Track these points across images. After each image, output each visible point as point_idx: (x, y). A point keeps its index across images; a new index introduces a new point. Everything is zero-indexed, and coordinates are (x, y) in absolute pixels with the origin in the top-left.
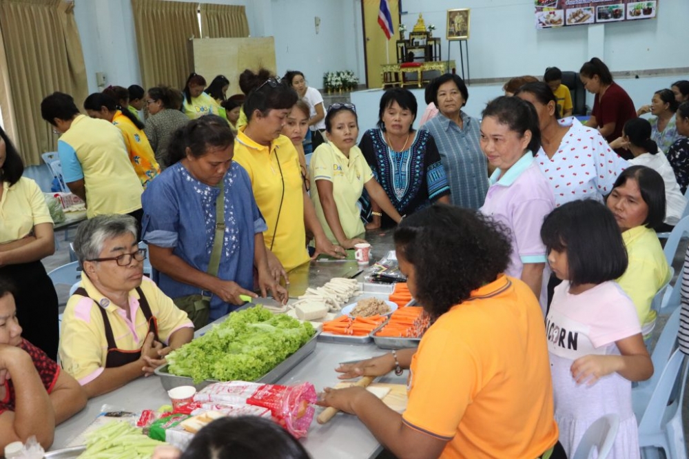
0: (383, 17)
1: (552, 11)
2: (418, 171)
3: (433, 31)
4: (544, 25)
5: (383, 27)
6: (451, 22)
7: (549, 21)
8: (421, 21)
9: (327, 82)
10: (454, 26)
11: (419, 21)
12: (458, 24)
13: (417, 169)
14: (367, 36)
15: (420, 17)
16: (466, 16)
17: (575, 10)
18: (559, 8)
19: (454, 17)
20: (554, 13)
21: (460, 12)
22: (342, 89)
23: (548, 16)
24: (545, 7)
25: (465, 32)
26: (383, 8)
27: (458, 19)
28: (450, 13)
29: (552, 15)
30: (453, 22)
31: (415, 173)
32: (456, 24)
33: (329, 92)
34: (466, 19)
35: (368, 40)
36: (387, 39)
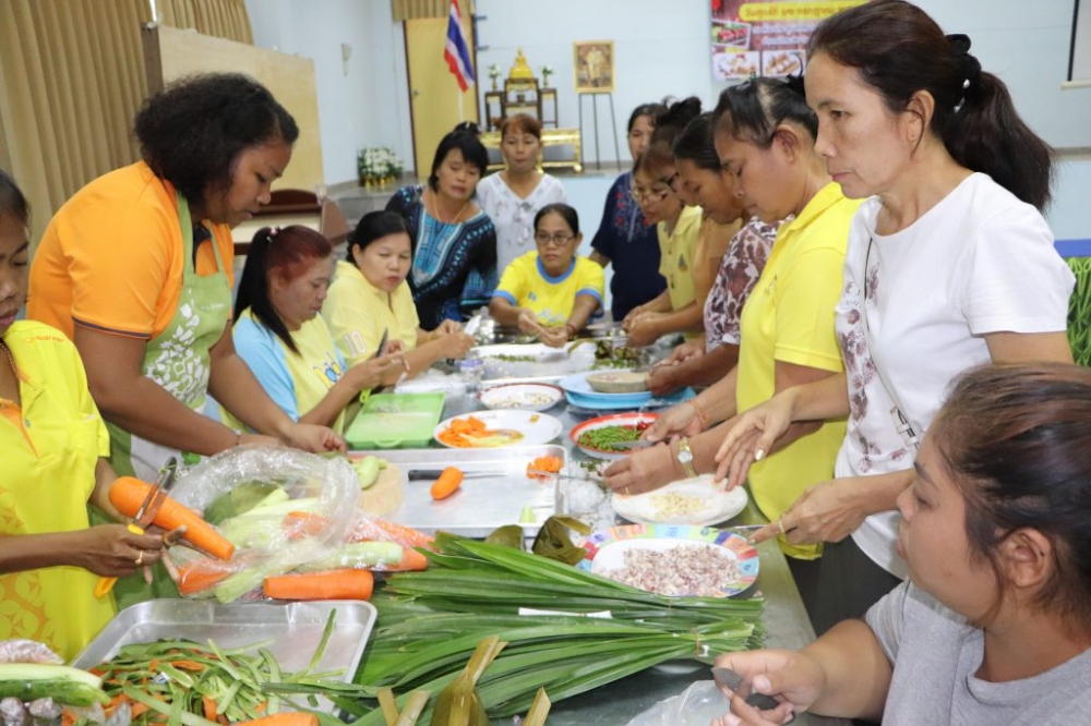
0: (454, 51)
1: (740, 53)
2: (458, 258)
3: (549, 77)
4: (727, 74)
5: (454, 69)
6: (581, 62)
7: (736, 68)
8: (520, 61)
9: (365, 167)
10: (588, 69)
11: (518, 60)
12: (595, 66)
13: (459, 255)
14: (414, 88)
15: (520, 53)
16: (607, 52)
17: (777, 54)
18: (752, 48)
19: (587, 53)
20: (742, 56)
21: (598, 47)
22: (385, 179)
23: (734, 62)
24: (729, 46)
25: (607, 81)
26: (453, 34)
27: (594, 58)
28: (579, 48)
29: (740, 60)
30: (585, 63)
31: (453, 260)
32: (591, 67)
33: (368, 185)
34: (608, 59)
35: (416, 93)
36: (460, 91)
